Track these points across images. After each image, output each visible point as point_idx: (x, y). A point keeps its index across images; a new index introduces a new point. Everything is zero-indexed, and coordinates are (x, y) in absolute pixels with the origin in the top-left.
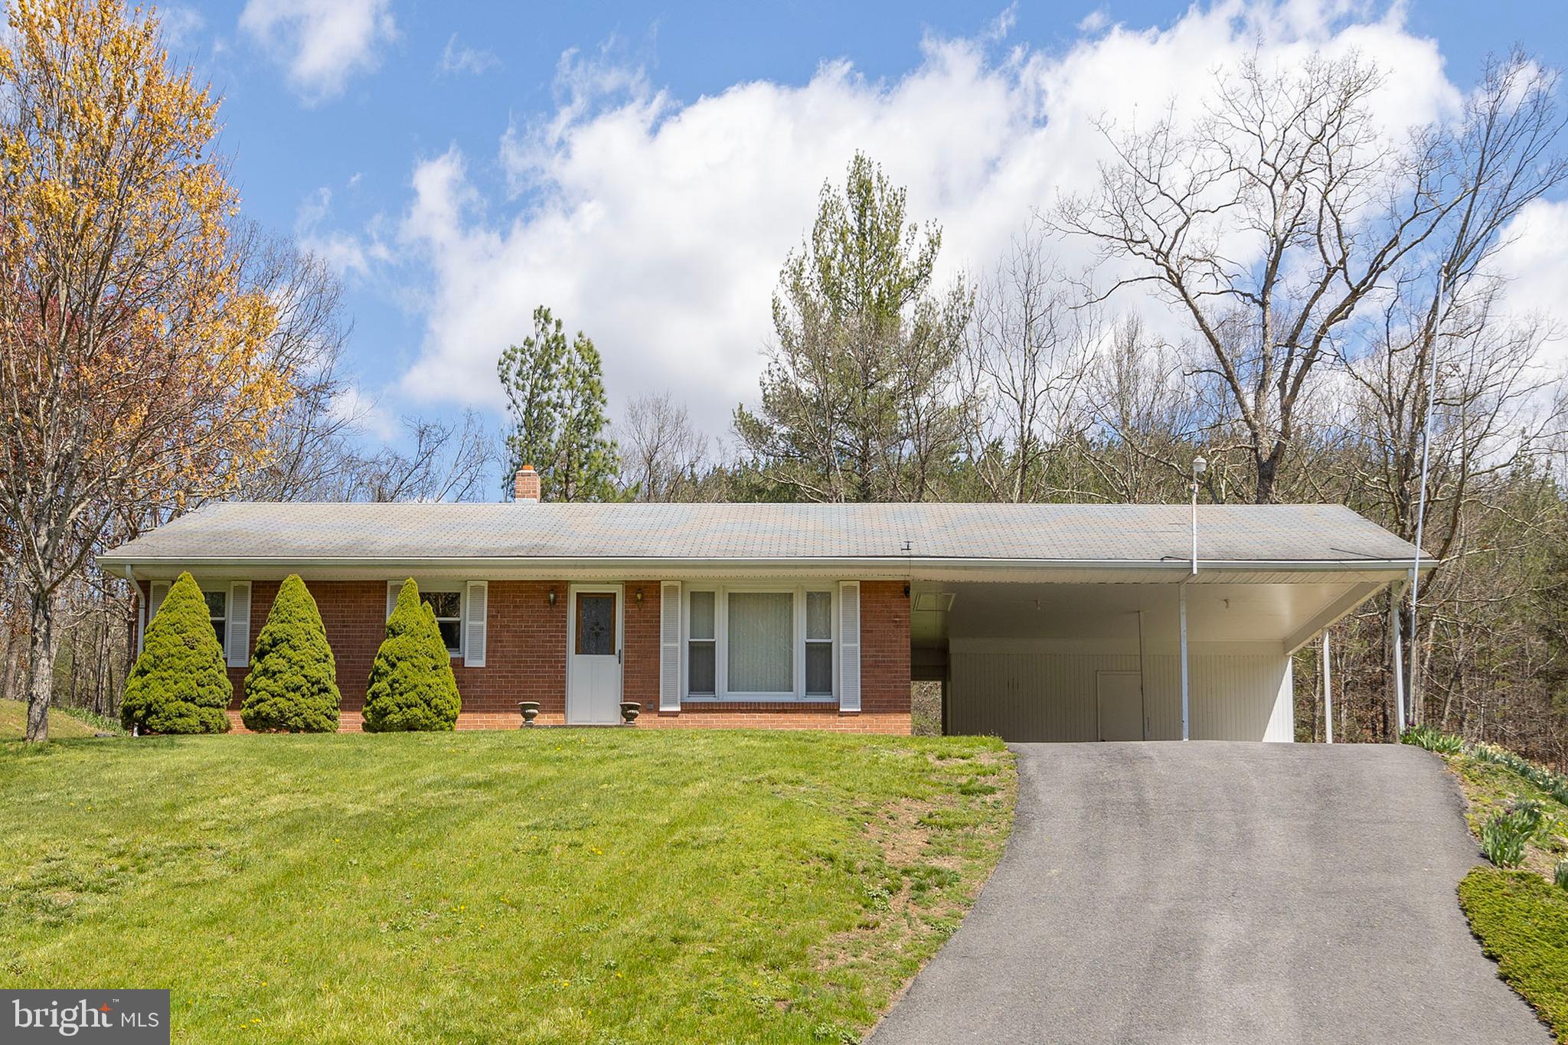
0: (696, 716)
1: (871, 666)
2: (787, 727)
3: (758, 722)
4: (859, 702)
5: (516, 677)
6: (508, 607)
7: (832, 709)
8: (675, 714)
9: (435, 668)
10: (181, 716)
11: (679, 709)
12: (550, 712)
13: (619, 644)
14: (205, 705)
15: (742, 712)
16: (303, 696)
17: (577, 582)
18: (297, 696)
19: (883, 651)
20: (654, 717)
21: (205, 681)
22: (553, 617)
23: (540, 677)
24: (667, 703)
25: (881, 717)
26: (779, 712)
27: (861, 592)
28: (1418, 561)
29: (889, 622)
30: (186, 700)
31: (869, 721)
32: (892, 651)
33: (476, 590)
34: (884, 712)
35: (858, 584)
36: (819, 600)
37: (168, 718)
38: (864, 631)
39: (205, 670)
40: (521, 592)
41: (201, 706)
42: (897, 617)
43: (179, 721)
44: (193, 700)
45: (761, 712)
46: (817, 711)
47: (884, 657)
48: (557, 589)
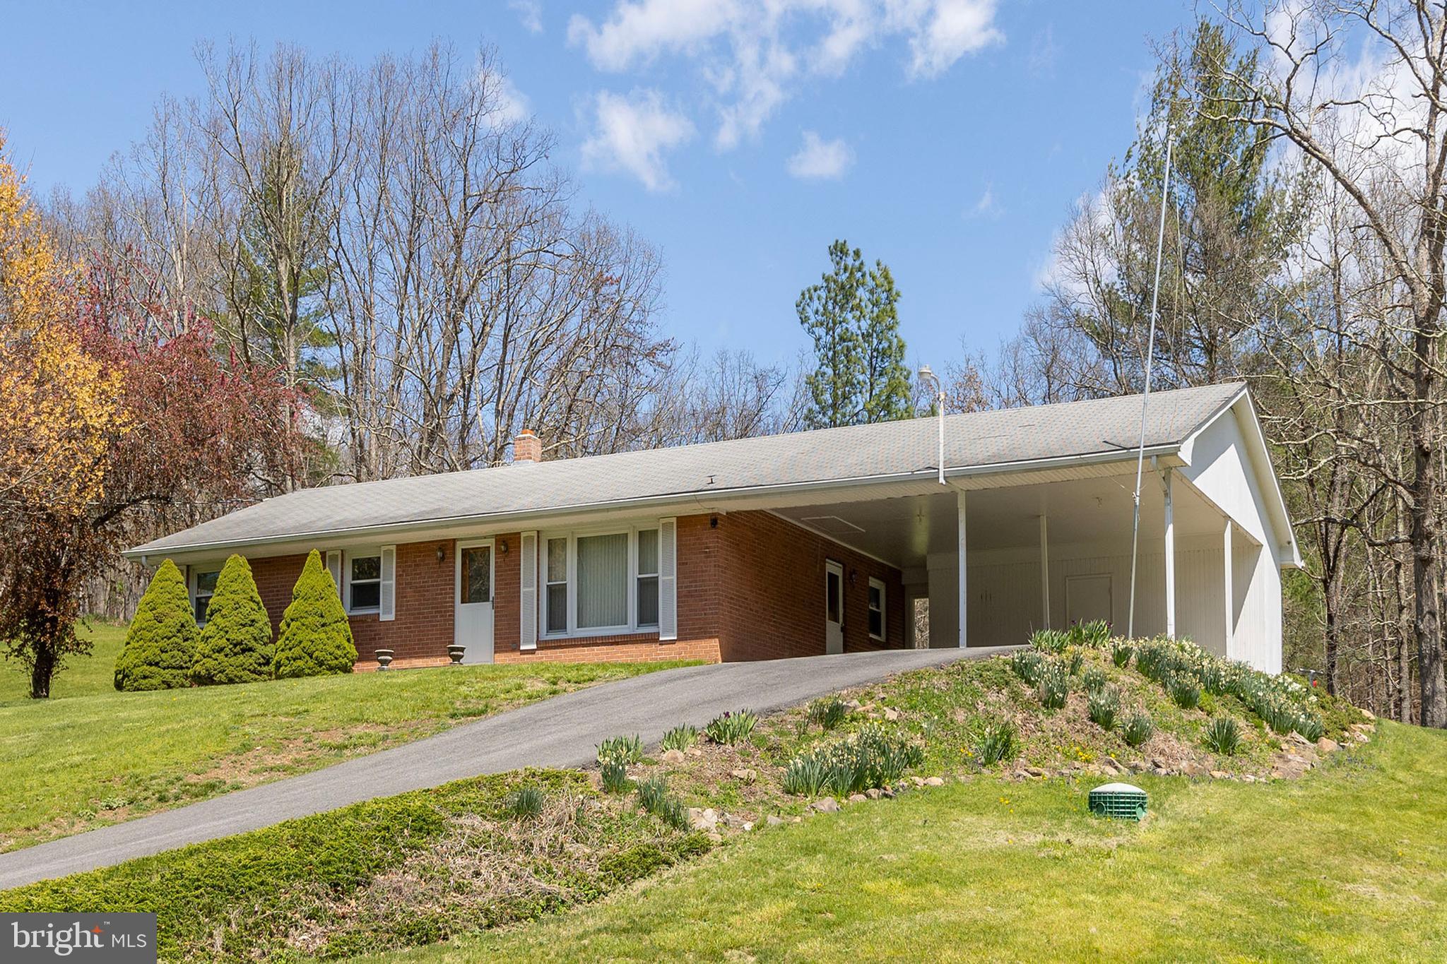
0: (549, 652)
1: (686, 596)
2: (619, 657)
3: (597, 654)
4: (676, 629)
5: (417, 627)
6: (410, 566)
7: (653, 639)
8: (532, 652)
9: (323, 625)
10: (145, 677)
11: (534, 647)
12: (441, 656)
13: (492, 594)
14: (168, 668)
15: (584, 646)
16: (226, 656)
17: (461, 539)
18: (221, 657)
19: (696, 581)
20: (516, 655)
21: (168, 648)
22: (443, 572)
23: (434, 626)
24: (526, 642)
25: (693, 642)
26: (612, 644)
27: (678, 528)
28: (1142, 449)
29: (700, 553)
30: (150, 664)
31: (683, 648)
32: (703, 581)
33: (388, 553)
34: (696, 639)
35: (674, 520)
36: (647, 538)
37: (135, 680)
38: (680, 564)
39: (169, 638)
40: (420, 552)
41: (164, 669)
42: (707, 548)
43: (144, 682)
44: (157, 664)
45: (598, 645)
46: (642, 642)
47: (696, 586)
48: (446, 547)
